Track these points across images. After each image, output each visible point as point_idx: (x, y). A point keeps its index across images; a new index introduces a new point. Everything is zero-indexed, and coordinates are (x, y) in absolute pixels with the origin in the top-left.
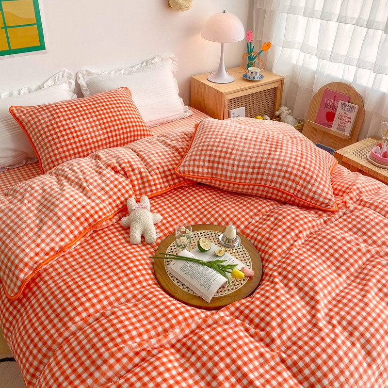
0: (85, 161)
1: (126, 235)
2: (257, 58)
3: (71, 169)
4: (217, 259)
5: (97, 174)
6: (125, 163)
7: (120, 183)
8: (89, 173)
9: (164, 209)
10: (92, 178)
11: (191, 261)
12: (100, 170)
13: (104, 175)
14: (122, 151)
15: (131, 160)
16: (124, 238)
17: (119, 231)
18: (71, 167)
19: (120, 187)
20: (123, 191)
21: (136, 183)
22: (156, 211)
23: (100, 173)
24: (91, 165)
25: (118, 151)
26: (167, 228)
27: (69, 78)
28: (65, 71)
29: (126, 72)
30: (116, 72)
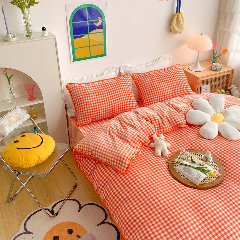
0: (131, 114)
1: (153, 152)
2: (218, 58)
3: (126, 118)
4: (202, 166)
5: (138, 121)
6: (151, 116)
7: (150, 126)
8: (135, 120)
9: (171, 141)
10: (137, 123)
11: (188, 166)
12: (140, 120)
13: (142, 122)
14: (148, 110)
15: (154, 115)
16: (153, 153)
17: (149, 150)
18: (126, 117)
19: (150, 128)
20: (151, 130)
21: (156, 126)
22: (167, 141)
23: (140, 121)
24: (135, 117)
25: (146, 110)
26: (173, 150)
27: (116, 69)
28: (114, 66)
29: (145, 66)
30: (139, 66)
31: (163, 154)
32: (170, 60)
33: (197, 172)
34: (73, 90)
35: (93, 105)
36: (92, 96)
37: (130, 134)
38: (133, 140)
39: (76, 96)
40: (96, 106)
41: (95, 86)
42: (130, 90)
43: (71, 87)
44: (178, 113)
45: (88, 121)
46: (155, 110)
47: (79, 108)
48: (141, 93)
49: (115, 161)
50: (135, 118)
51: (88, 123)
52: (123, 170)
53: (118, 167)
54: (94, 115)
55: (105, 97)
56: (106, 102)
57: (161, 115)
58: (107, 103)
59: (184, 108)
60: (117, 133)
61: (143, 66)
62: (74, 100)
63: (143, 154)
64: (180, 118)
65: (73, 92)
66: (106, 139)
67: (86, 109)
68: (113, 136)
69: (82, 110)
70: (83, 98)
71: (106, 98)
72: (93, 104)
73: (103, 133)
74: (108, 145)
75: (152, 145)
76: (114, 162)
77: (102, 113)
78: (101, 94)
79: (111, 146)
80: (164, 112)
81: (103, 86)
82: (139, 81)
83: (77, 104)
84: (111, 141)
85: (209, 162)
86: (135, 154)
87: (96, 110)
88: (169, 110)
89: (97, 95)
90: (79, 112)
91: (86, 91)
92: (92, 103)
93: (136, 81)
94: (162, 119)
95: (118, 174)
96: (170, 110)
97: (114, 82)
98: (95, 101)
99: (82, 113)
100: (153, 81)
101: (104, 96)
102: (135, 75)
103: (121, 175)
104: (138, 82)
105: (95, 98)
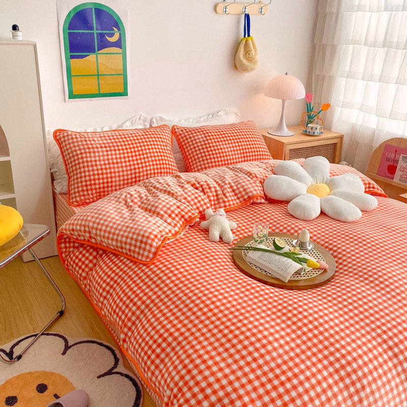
1: (205, 235)
2: (316, 117)
3: (157, 182)
5: (179, 187)
6: (203, 182)
7: (200, 196)
8: (173, 186)
10: (176, 189)
12: (182, 185)
13: (186, 189)
14: (198, 174)
15: (208, 181)
16: (204, 237)
17: (198, 232)
18: (157, 181)
19: (199, 199)
20: (202, 203)
21: (212, 198)
23: (182, 187)
24: (174, 181)
27: (145, 121)
28: (141, 115)
29: (194, 122)
30: (186, 120)
31: (223, 239)
32: (237, 118)
33: (284, 260)
34: (65, 141)
35: (99, 167)
36: (98, 152)
37: (164, 203)
38: (169, 212)
39: (70, 151)
40: (106, 169)
41: (104, 136)
42: (167, 150)
43: (62, 136)
44: (249, 179)
45: (91, 196)
46: (210, 175)
47: (75, 172)
48: (188, 160)
49: (133, 242)
50: (174, 183)
51: (91, 200)
52: (147, 257)
53: (139, 254)
54: (102, 186)
55: (122, 156)
56: (124, 164)
57: (220, 182)
58: (126, 166)
59: (261, 173)
60: (139, 203)
61: (191, 120)
62: (66, 159)
63: (187, 237)
64: (253, 187)
65: (64, 144)
66: (119, 211)
67: (87, 174)
68: (131, 206)
69: (79, 176)
70: (81, 154)
71: (124, 158)
72: (101, 165)
73: (113, 202)
74: (121, 219)
75: (204, 224)
76: (130, 245)
77: (118, 183)
78: (115, 150)
79: (126, 220)
80: (226, 176)
81: (119, 137)
82: (185, 138)
83: (70, 165)
84: (128, 214)
85: (307, 249)
86: (170, 235)
87: (105, 176)
88: (234, 175)
89: (107, 151)
90: (74, 180)
91: (89, 142)
92: (98, 163)
93: (179, 139)
94: (221, 187)
95: (136, 266)
96: (237, 175)
97: (140, 134)
98: (104, 160)
99: (79, 180)
100: (208, 138)
101: (120, 154)
102: (178, 129)
103: (143, 266)
104: (182, 140)
105: (103, 156)
